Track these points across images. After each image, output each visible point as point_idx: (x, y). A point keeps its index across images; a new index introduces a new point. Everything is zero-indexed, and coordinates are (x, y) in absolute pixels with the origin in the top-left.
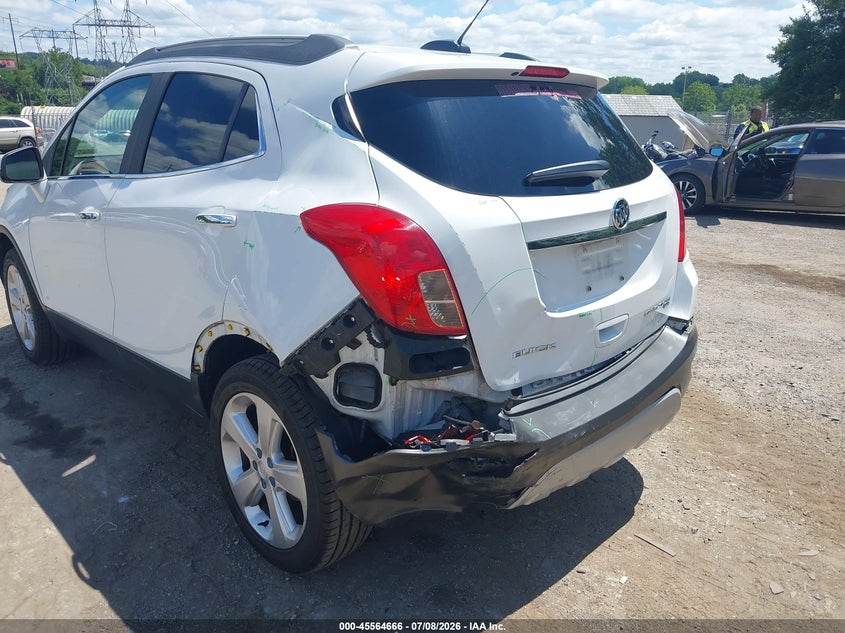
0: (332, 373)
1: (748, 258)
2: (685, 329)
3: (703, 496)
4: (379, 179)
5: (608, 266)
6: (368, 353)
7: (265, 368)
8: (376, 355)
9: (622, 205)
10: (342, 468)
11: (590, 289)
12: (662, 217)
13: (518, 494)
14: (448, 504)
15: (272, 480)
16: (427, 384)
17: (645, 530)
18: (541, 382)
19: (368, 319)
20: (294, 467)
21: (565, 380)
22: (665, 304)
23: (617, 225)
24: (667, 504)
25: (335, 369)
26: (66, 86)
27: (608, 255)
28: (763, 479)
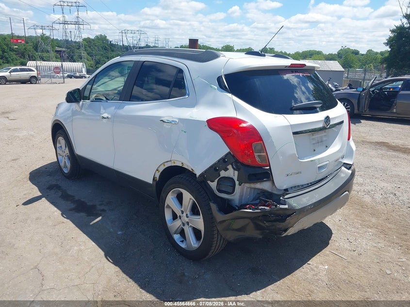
0: (216, 181)
1: (375, 139)
2: (350, 168)
3: (357, 238)
4: (237, 108)
5: (322, 142)
6: (231, 173)
7: (187, 178)
8: (234, 173)
9: (327, 118)
10: (219, 217)
11: (315, 150)
12: (342, 122)
13: (286, 230)
14: (257, 234)
15: (188, 223)
16: (252, 185)
17: (334, 250)
18: (295, 187)
19: (233, 160)
20: (199, 217)
21: (305, 186)
22: (342, 158)
23: (326, 126)
24: (343, 240)
25: (217, 179)
26: (48, 51)
27: (321, 137)
28: (383, 232)
